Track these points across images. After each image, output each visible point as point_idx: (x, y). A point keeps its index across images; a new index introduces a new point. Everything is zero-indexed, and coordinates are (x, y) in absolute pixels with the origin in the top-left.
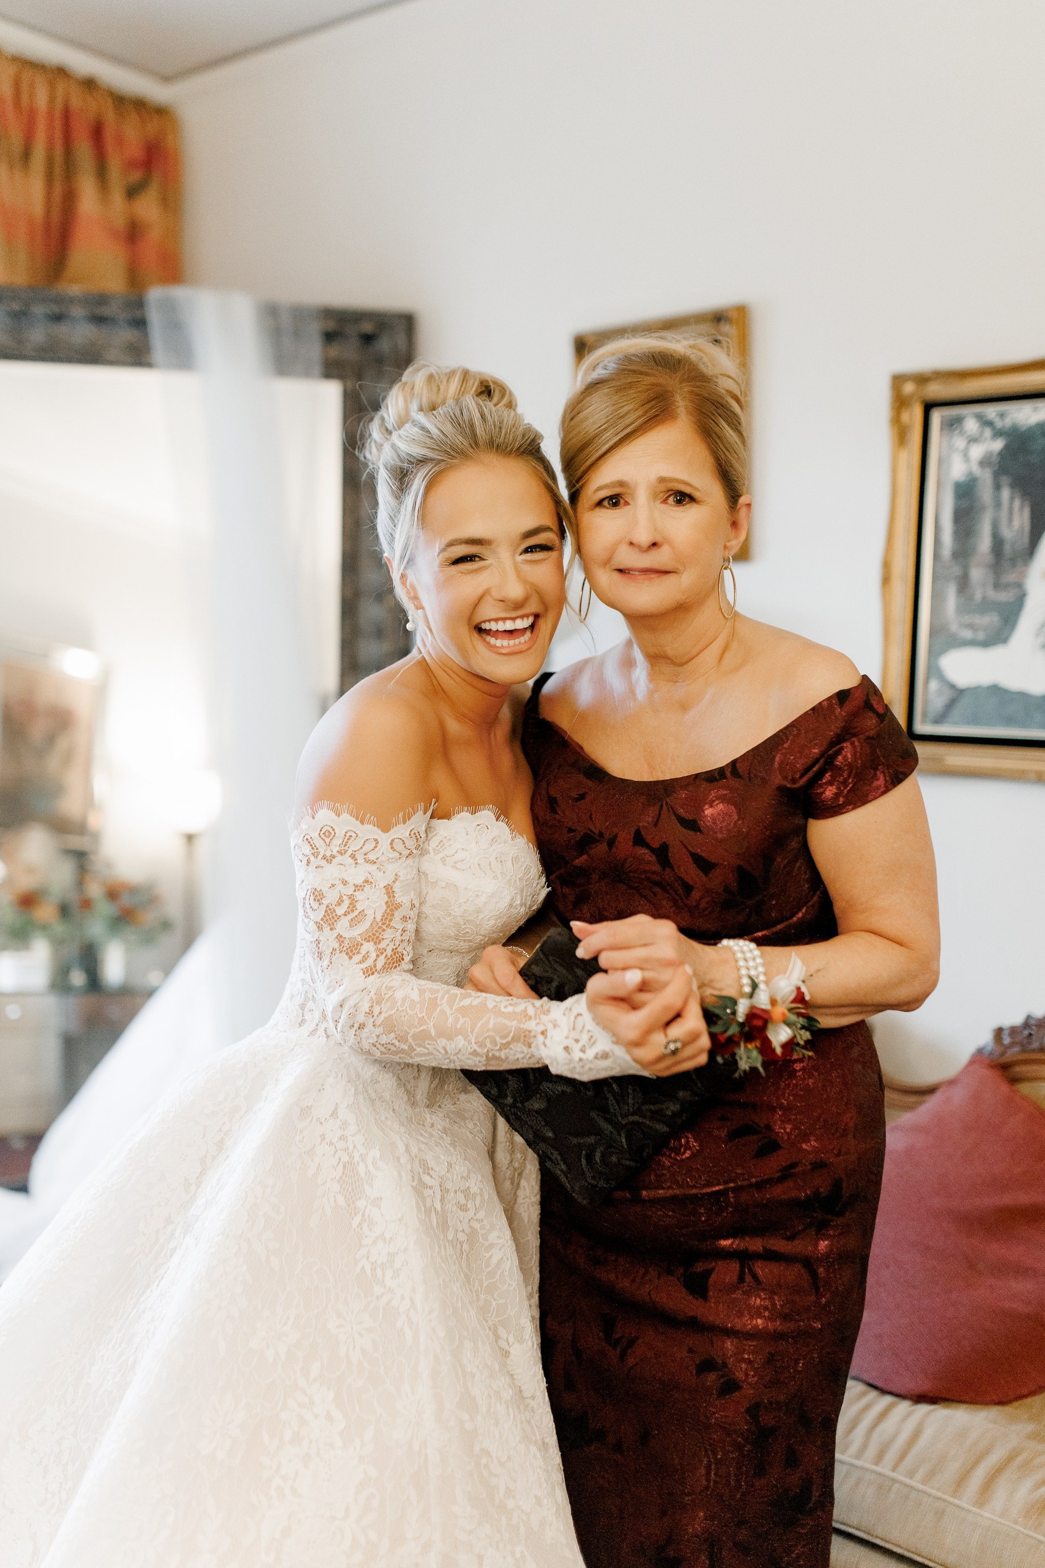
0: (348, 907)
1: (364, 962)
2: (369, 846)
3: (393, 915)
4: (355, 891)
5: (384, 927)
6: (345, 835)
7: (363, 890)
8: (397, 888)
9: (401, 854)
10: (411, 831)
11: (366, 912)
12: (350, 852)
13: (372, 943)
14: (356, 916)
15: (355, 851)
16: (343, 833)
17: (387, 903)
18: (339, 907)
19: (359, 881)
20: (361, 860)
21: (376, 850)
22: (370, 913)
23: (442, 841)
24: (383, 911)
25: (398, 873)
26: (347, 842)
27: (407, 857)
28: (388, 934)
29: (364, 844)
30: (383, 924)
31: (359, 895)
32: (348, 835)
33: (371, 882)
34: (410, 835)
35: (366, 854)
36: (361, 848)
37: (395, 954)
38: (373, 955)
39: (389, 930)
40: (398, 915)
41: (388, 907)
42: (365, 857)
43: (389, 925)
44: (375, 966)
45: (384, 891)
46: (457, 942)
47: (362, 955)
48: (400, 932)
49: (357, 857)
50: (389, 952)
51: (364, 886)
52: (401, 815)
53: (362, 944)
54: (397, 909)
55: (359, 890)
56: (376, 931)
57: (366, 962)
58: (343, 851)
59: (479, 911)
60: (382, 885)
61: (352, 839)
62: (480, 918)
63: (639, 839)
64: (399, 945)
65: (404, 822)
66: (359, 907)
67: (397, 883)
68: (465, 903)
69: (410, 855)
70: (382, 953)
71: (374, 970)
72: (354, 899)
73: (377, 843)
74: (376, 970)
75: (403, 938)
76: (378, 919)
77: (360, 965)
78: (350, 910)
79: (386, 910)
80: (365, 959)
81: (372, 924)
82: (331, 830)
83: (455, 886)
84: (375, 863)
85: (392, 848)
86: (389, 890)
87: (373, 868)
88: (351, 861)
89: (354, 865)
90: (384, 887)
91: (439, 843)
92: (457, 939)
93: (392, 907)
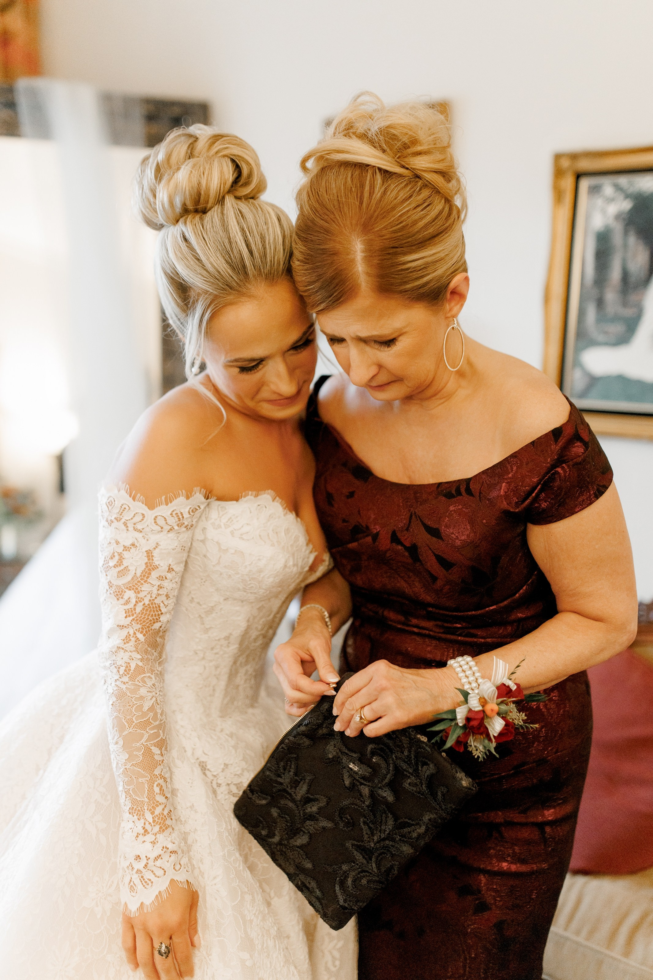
0: (118, 562)
1: (127, 604)
2: (138, 518)
3: (150, 574)
4: (123, 550)
5: (142, 582)
6: (121, 507)
7: (129, 551)
8: (156, 553)
9: (162, 528)
10: (173, 511)
11: (130, 568)
12: (123, 520)
13: (133, 591)
14: (122, 570)
15: (127, 520)
16: (120, 505)
17: (146, 563)
18: (112, 560)
19: (128, 543)
20: (131, 528)
21: (143, 522)
22: (132, 569)
23: (231, 518)
24: (143, 569)
25: (159, 543)
26: (122, 512)
27: (168, 531)
28: (146, 588)
29: (134, 516)
30: (141, 579)
31: (126, 554)
32: (123, 507)
33: (136, 546)
34: (171, 514)
35: (135, 524)
36: (132, 519)
37: (152, 604)
38: (133, 601)
39: (146, 585)
40: (154, 574)
41: (147, 567)
42: (134, 526)
43: (146, 581)
44: (135, 609)
45: (145, 554)
46: (245, 594)
47: (125, 600)
48: (156, 587)
49: (128, 525)
50: (147, 602)
51: (131, 548)
52: (163, 498)
53: (125, 592)
54: (154, 570)
55: (126, 550)
56: (136, 584)
57: (128, 605)
58: (119, 519)
59: (260, 571)
60: (144, 550)
61: (126, 511)
62: (262, 576)
63: (395, 539)
64: (156, 598)
65: (167, 504)
66: (125, 563)
67: (157, 550)
68: (250, 565)
69: (171, 530)
70: (141, 601)
71: (134, 612)
72: (122, 557)
73: (144, 517)
74: (135, 613)
75: (160, 592)
76: (138, 574)
77: (124, 606)
78: (118, 564)
79: (145, 569)
80: (127, 602)
81: (133, 578)
82: (113, 501)
83: (242, 552)
84: (141, 532)
85: (155, 522)
86: (149, 554)
87: (139, 535)
88: (124, 527)
89: (126, 531)
90: (146, 551)
91: (229, 520)
92: (245, 591)
93: (150, 567)
